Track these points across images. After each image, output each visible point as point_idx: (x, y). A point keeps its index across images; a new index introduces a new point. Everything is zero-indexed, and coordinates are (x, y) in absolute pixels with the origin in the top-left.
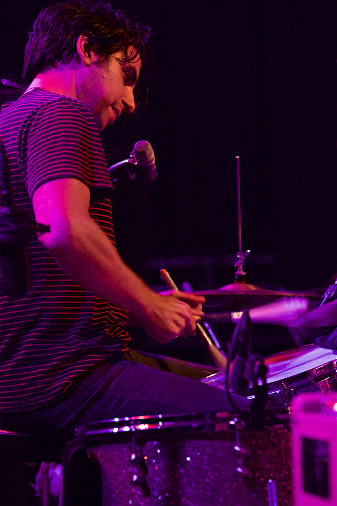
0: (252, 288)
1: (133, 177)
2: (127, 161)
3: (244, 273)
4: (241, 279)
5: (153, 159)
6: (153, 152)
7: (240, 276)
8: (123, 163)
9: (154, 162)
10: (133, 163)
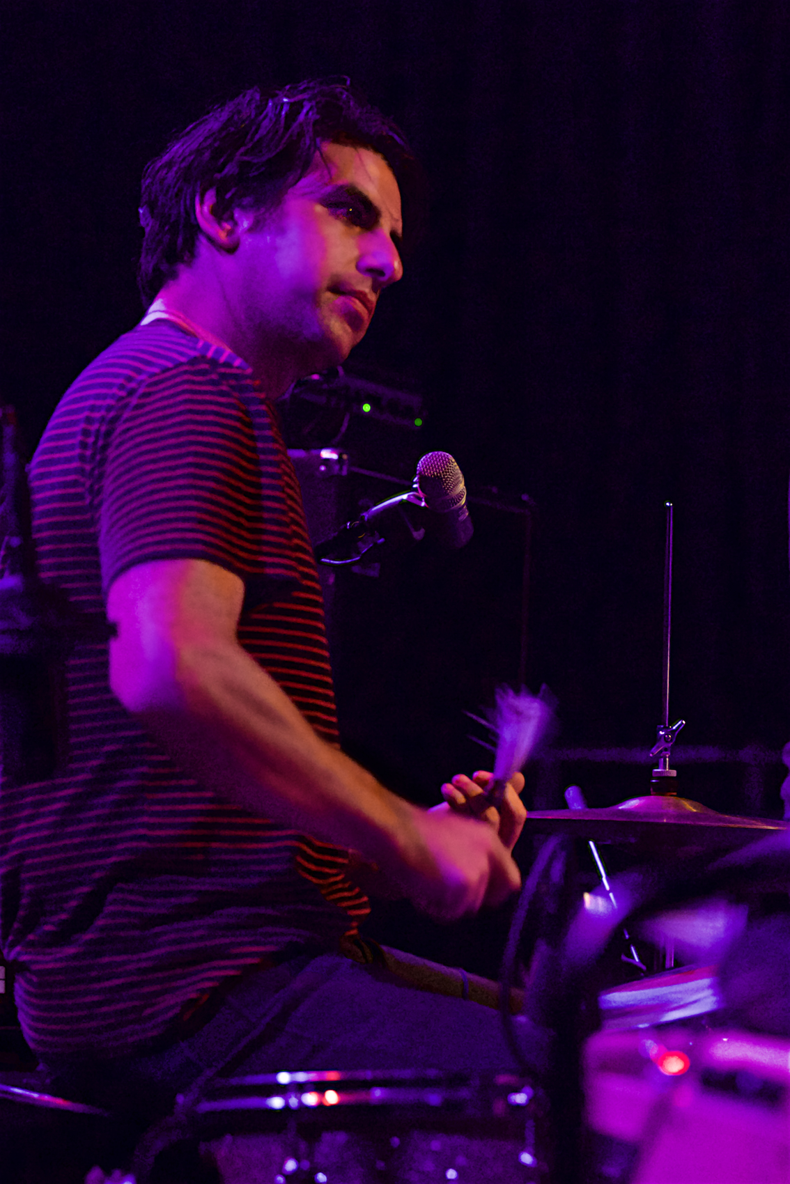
0: (689, 807)
1: (418, 534)
2: (405, 497)
3: (674, 773)
4: (665, 786)
5: (460, 497)
6: (462, 479)
7: (663, 778)
8: (396, 502)
9: (463, 501)
10: (416, 502)
